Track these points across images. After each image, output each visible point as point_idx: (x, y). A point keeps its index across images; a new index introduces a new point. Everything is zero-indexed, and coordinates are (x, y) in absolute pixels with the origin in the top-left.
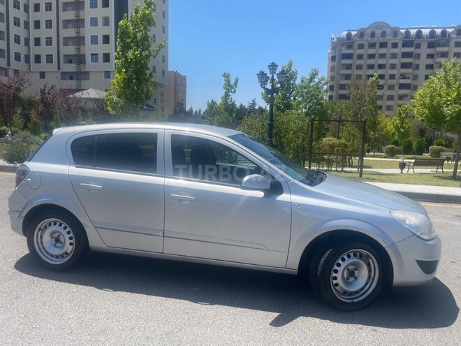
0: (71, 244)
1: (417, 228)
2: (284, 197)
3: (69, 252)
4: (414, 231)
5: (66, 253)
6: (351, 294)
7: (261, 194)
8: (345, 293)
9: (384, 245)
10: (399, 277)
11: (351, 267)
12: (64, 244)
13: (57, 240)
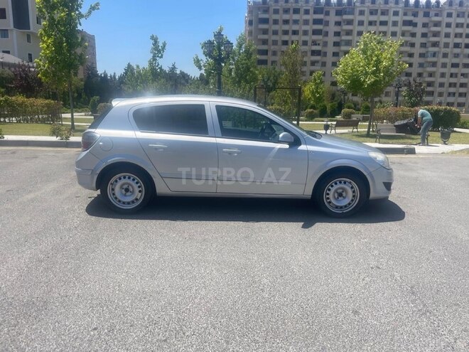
0: (140, 191)
1: (383, 162)
2: (302, 147)
3: (138, 198)
4: (381, 164)
5: (137, 199)
6: (341, 207)
7: (287, 146)
8: (337, 207)
9: (365, 174)
10: (373, 195)
11: (340, 191)
12: (133, 192)
13: (127, 190)
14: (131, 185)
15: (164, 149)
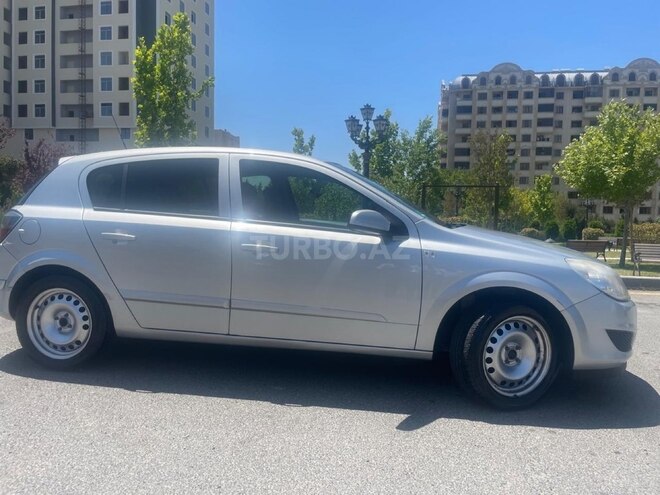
0: (85, 327)
1: (605, 283)
2: (411, 243)
3: (82, 339)
4: (601, 288)
5: (78, 342)
6: (512, 384)
7: (377, 240)
8: (504, 383)
9: (560, 308)
10: (581, 358)
11: (511, 345)
12: (74, 328)
13: (64, 322)
14: (72, 314)
15: (130, 241)
